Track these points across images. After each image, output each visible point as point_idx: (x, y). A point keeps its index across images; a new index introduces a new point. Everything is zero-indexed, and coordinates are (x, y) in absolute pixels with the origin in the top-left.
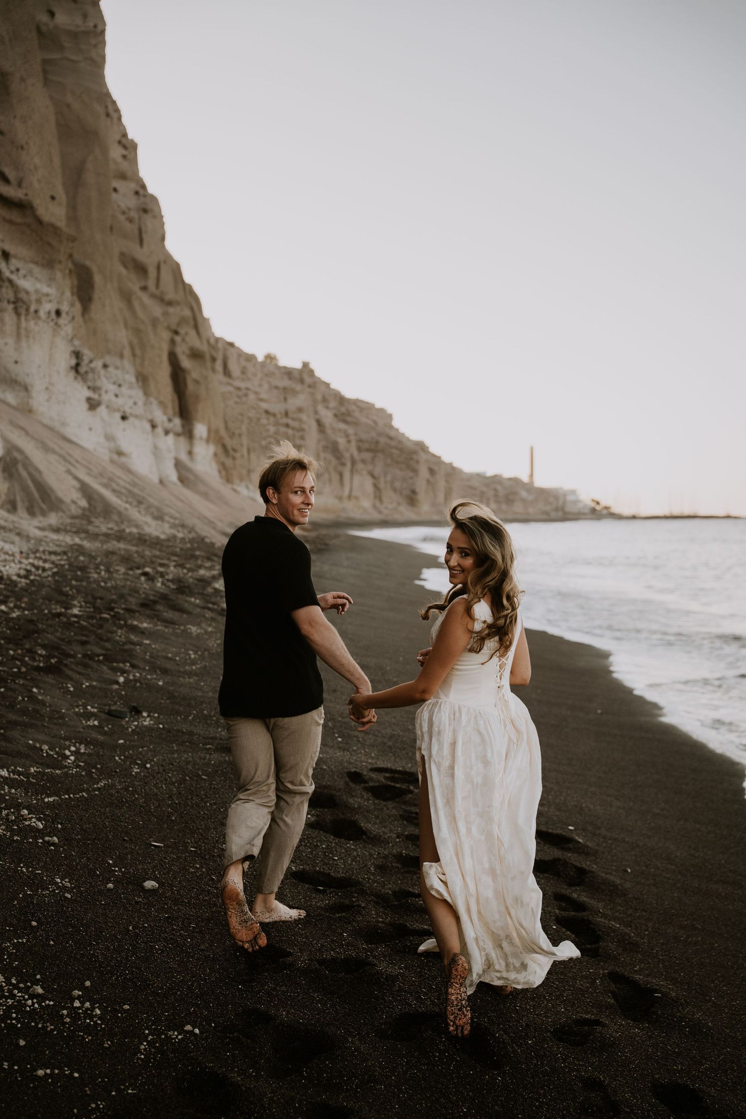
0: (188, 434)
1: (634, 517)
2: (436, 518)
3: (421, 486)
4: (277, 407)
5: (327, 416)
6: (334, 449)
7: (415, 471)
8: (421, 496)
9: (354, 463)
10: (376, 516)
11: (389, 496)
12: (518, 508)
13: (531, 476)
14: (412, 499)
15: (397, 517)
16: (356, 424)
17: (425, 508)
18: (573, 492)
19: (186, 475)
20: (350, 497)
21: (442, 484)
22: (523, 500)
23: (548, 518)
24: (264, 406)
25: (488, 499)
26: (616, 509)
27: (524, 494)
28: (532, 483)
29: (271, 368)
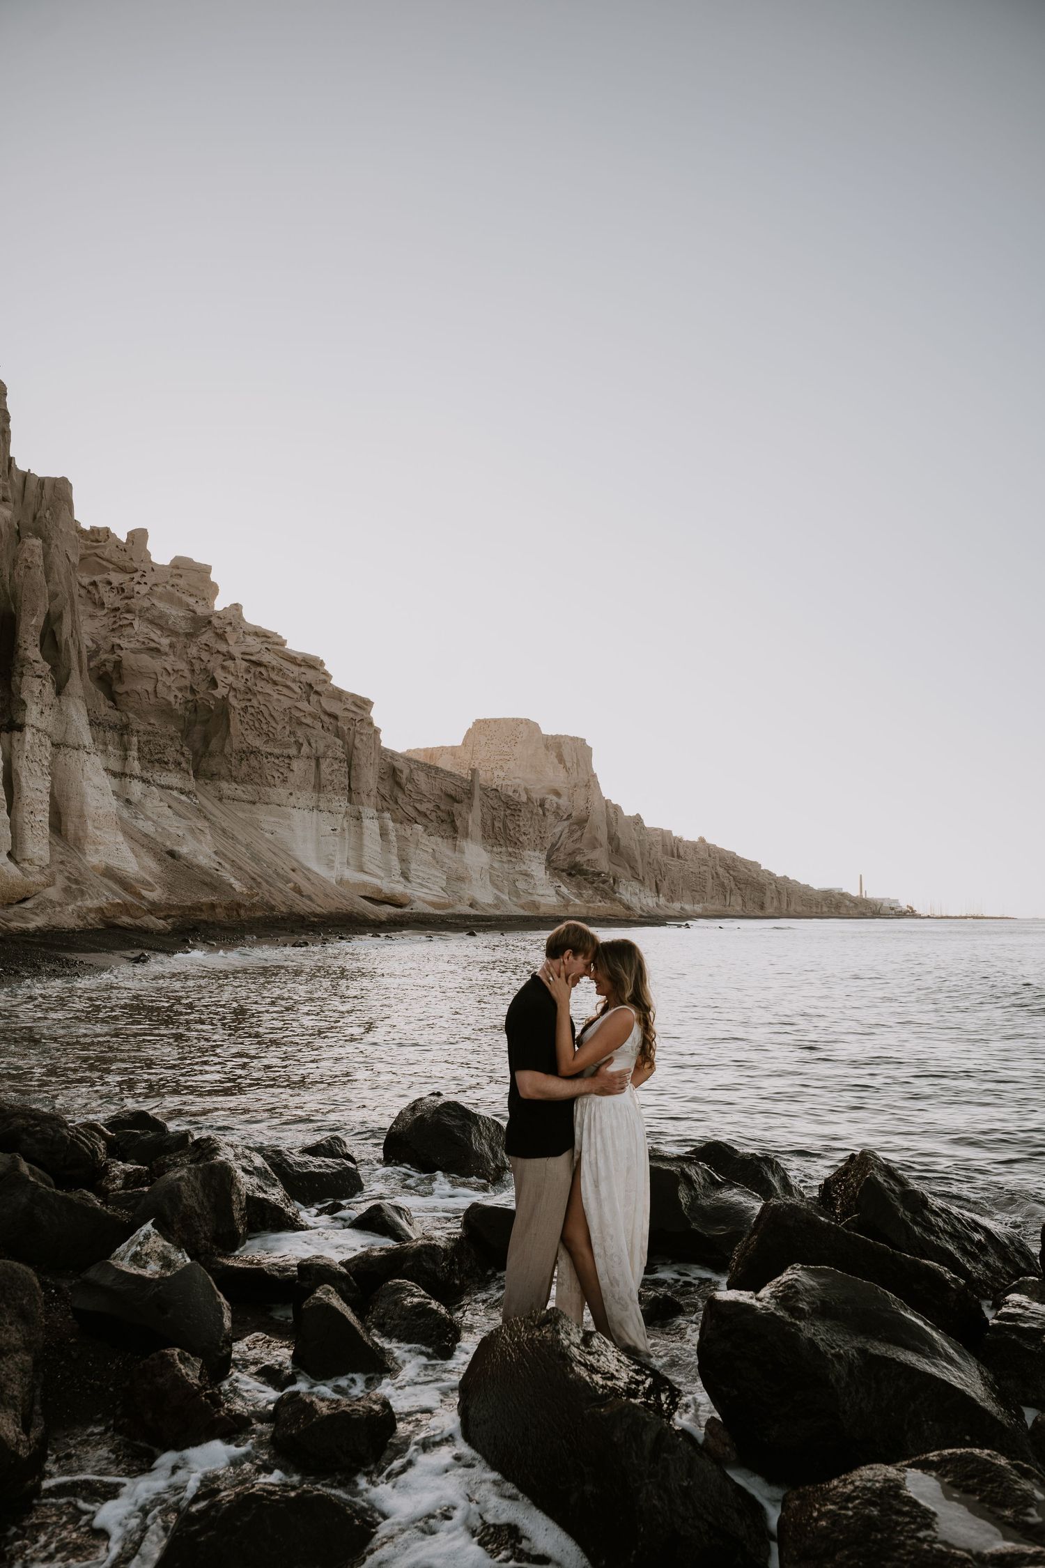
0: (658, 896)
1: (929, 917)
2: (776, 915)
3: (767, 901)
4: (696, 871)
5: (721, 871)
6: (723, 885)
7: (764, 894)
8: (767, 905)
9: (731, 891)
10: (742, 913)
11: (750, 904)
12: (843, 910)
13: (861, 892)
14: (762, 907)
15: (753, 914)
16: (739, 871)
17: (770, 911)
18: (896, 901)
19: (657, 905)
20: (729, 905)
21: (784, 899)
22: (846, 906)
23: (863, 916)
24: (691, 870)
25: (822, 906)
26: (919, 911)
27: (848, 903)
28: (861, 895)
29: (700, 845)
